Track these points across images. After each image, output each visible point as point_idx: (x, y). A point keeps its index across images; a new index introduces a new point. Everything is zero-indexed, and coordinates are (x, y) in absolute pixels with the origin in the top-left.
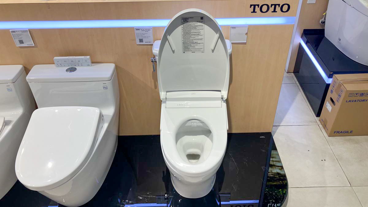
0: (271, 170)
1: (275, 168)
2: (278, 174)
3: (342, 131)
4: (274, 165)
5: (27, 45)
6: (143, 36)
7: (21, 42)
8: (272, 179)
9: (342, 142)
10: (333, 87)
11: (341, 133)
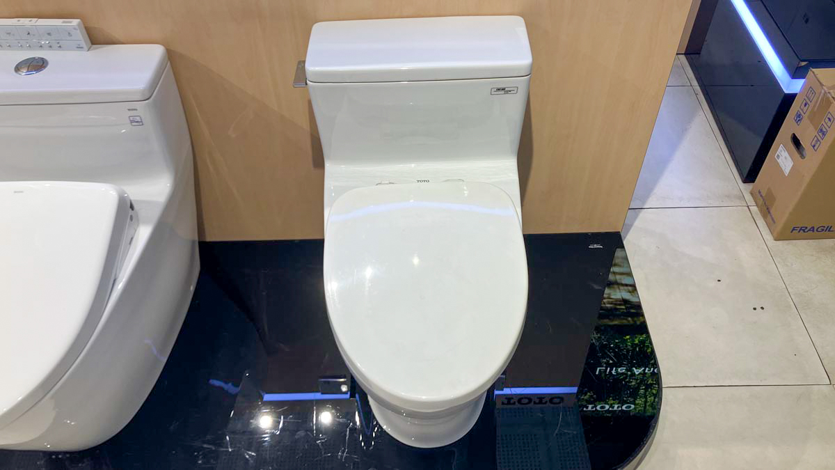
2: (625, 302)
3: (813, 228)
8: (610, 313)
9: (812, 255)
10: (805, 105)
11: (809, 230)
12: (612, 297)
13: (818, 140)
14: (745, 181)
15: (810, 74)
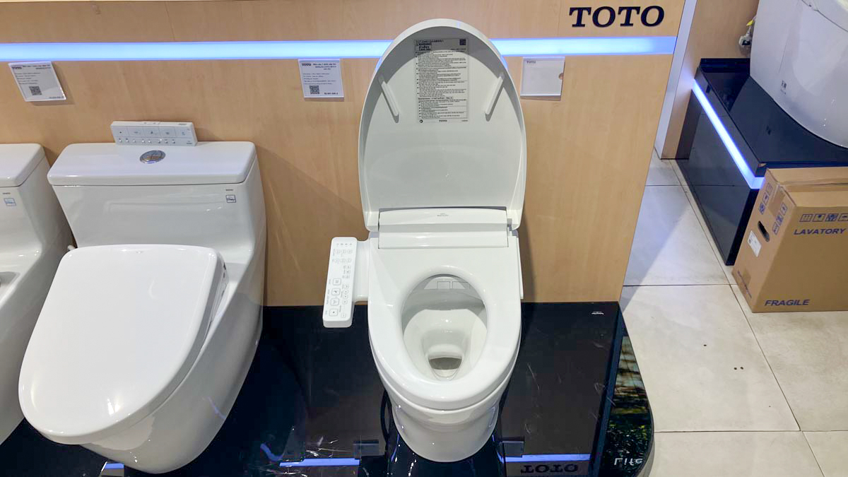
0: (622, 382)
1: (632, 377)
2: (636, 390)
3: (783, 301)
4: (627, 371)
5: (50, 98)
6: (320, 79)
7: (36, 91)
8: (624, 402)
9: (784, 325)
10: (766, 198)
11: (781, 304)
12: (625, 385)
13: (777, 226)
14: (727, 265)
15: (767, 172)
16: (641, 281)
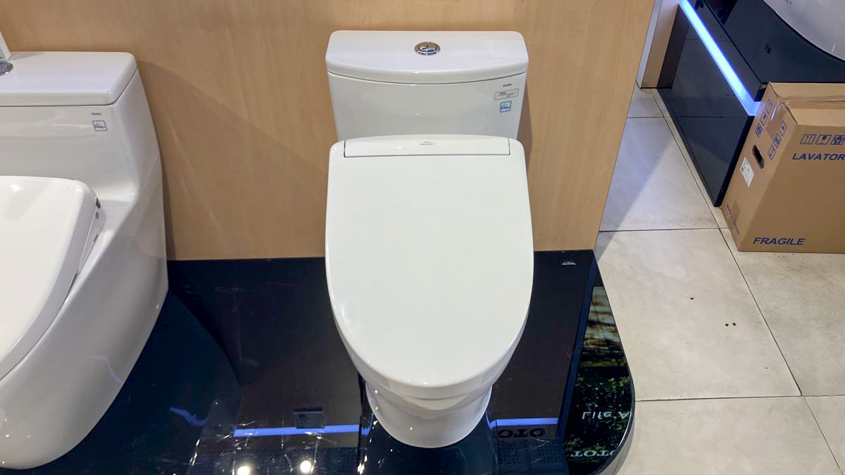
0: (592, 335)
1: (602, 329)
3: (775, 239)
4: (599, 323)
11: (771, 242)
13: (774, 149)
14: (715, 206)
16: (617, 226)
